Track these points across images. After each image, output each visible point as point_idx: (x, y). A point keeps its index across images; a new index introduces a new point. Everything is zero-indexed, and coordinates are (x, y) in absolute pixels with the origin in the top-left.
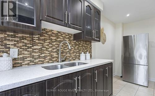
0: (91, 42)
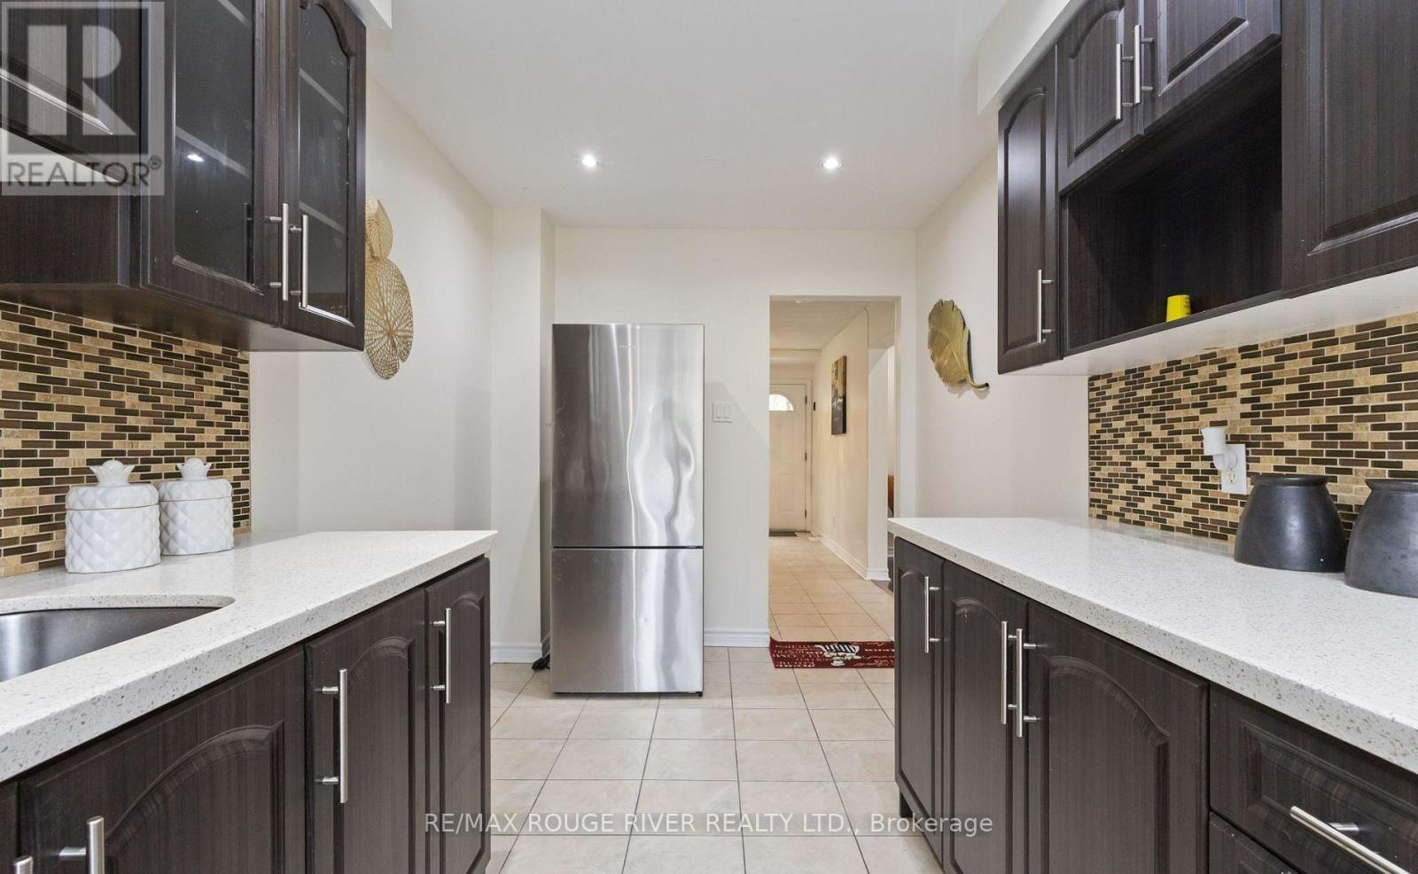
0: (236, 341)
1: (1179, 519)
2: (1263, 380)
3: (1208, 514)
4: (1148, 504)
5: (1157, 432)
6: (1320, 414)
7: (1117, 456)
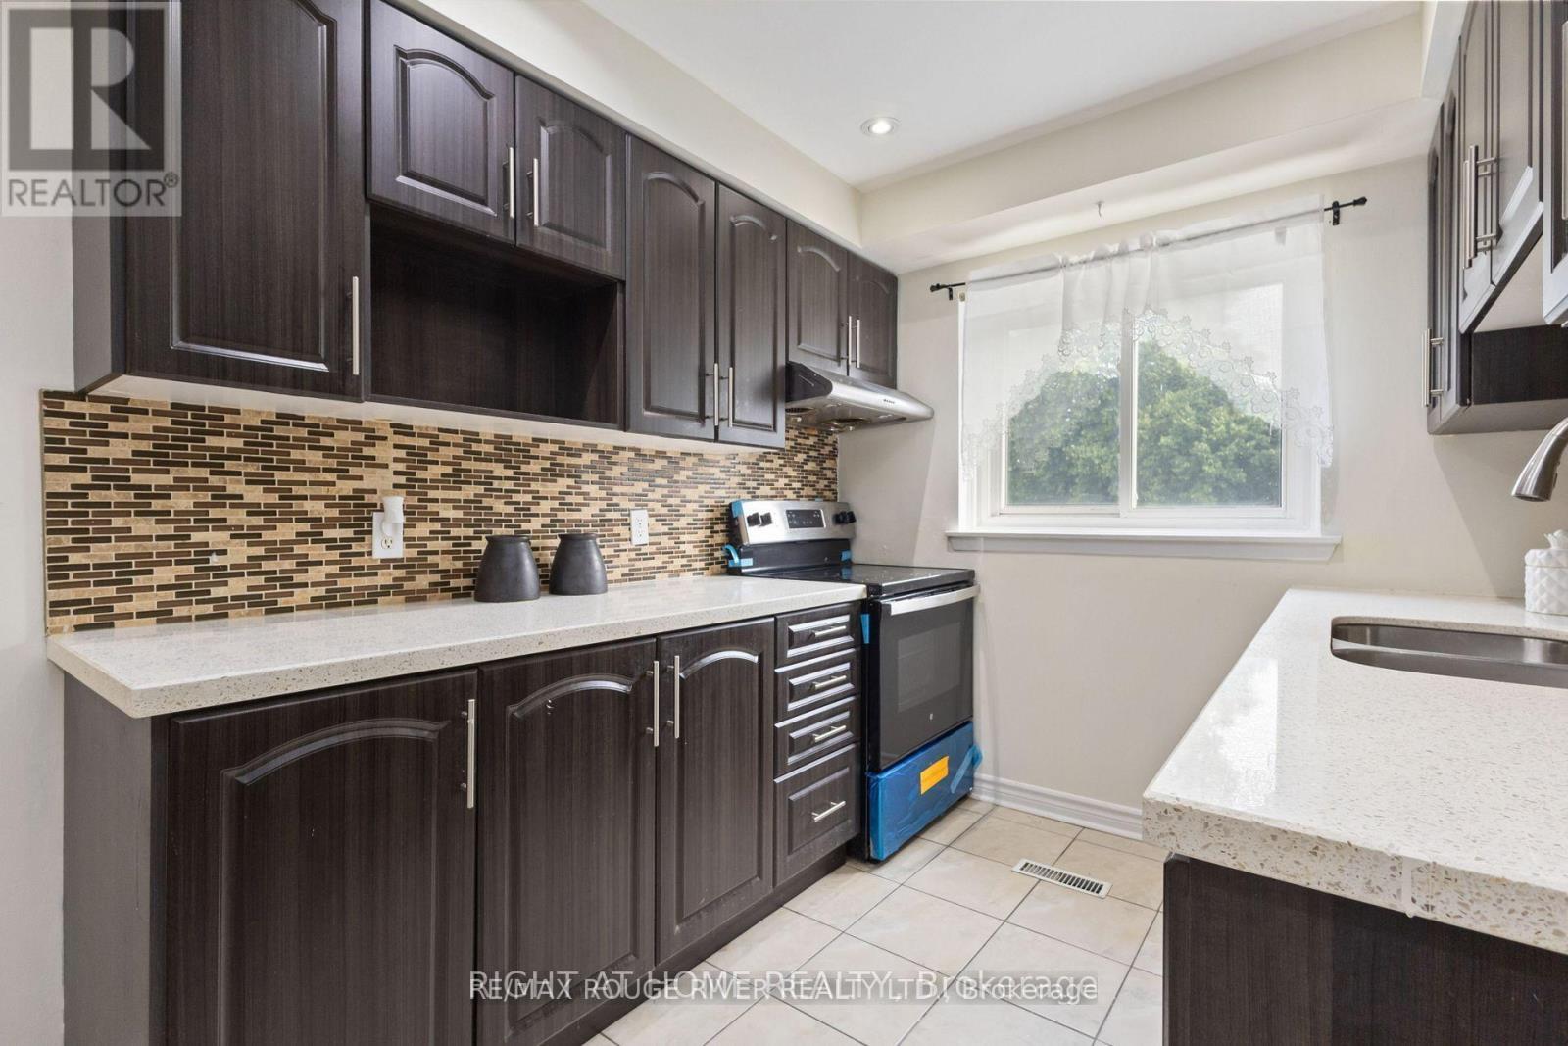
2: (417, 457)
3: (349, 582)
4: (236, 588)
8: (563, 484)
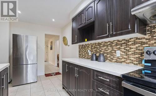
1: (86, 57)
2: (92, 46)
3: (88, 57)
4: (84, 56)
5: (84, 50)
6: (96, 49)
7: (81, 52)
8: (105, 47)
